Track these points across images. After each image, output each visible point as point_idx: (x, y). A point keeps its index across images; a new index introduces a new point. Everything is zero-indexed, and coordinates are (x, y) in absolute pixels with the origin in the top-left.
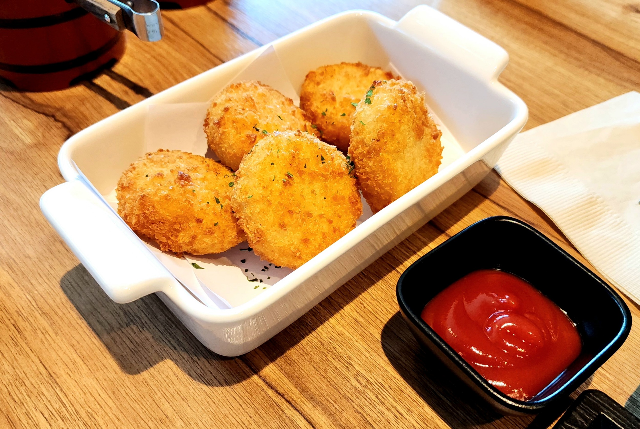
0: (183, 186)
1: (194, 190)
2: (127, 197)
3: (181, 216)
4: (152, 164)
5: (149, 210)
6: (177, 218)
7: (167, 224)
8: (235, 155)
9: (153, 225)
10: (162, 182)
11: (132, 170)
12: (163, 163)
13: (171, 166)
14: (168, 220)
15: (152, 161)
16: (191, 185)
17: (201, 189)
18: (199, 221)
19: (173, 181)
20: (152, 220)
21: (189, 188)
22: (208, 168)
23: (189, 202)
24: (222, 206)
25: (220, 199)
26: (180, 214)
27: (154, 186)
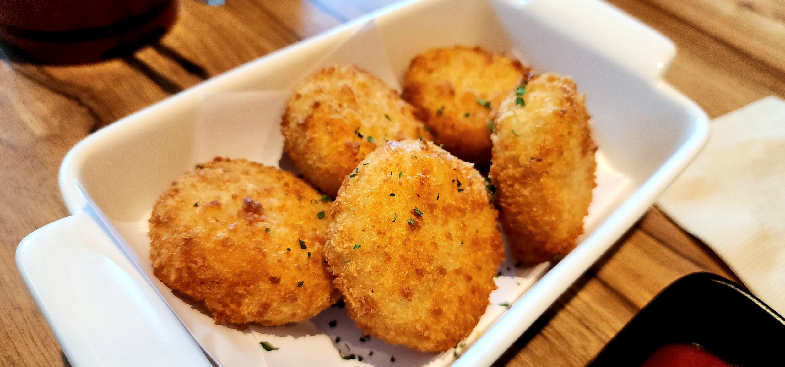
0: (251, 223)
1: (267, 230)
2: (164, 238)
3: (247, 273)
4: (205, 184)
5: (196, 263)
6: (240, 275)
7: (225, 285)
8: (327, 171)
9: (203, 286)
10: (219, 217)
11: (173, 193)
12: (221, 183)
13: (233, 188)
14: (226, 280)
15: (204, 179)
16: (264, 221)
17: (278, 226)
18: (275, 281)
19: (235, 213)
20: (201, 279)
21: (260, 225)
22: (286, 188)
23: (260, 250)
24: (309, 254)
25: (307, 241)
26: (245, 269)
27: (206, 221)
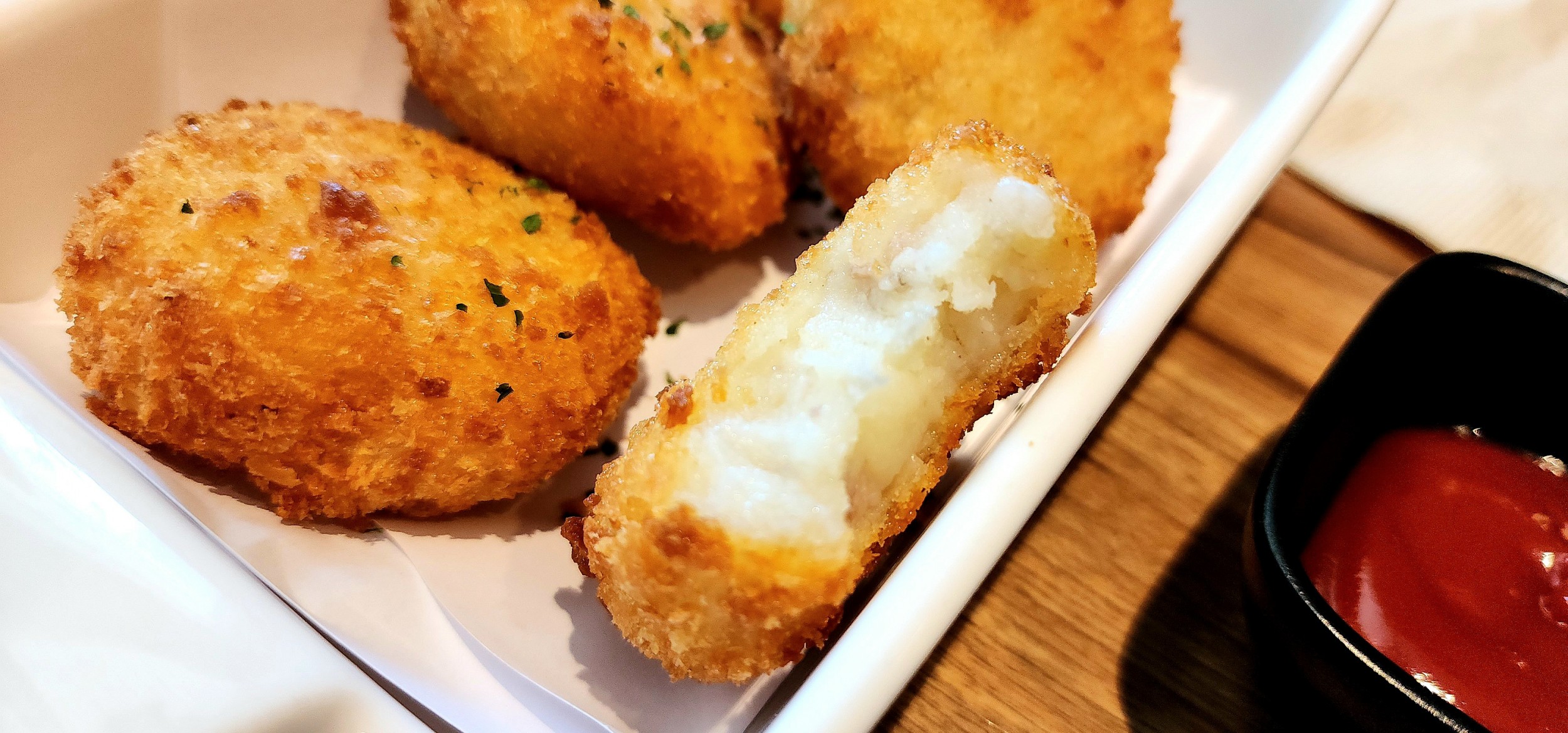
0: (348, 243)
1: (396, 259)
2: (102, 306)
3: (354, 375)
4: (207, 156)
5: (207, 361)
6: (335, 383)
7: (297, 413)
8: (533, 100)
9: (234, 423)
10: (257, 232)
11: (118, 185)
12: (252, 153)
13: (288, 163)
14: (299, 398)
15: (203, 144)
16: (382, 237)
17: (423, 249)
18: (433, 389)
19: (300, 222)
20: (226, 404)
21: (375, 248)
22: (430, 163)
23: (384, 312)
24: (519, 316)
25: (507, 287)
26: (348, 366)
27: (220, 246)
